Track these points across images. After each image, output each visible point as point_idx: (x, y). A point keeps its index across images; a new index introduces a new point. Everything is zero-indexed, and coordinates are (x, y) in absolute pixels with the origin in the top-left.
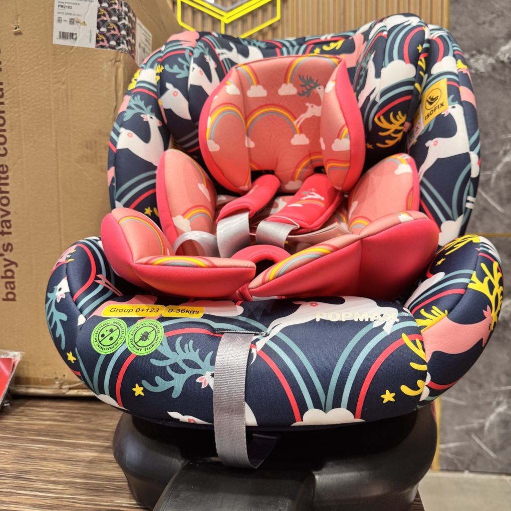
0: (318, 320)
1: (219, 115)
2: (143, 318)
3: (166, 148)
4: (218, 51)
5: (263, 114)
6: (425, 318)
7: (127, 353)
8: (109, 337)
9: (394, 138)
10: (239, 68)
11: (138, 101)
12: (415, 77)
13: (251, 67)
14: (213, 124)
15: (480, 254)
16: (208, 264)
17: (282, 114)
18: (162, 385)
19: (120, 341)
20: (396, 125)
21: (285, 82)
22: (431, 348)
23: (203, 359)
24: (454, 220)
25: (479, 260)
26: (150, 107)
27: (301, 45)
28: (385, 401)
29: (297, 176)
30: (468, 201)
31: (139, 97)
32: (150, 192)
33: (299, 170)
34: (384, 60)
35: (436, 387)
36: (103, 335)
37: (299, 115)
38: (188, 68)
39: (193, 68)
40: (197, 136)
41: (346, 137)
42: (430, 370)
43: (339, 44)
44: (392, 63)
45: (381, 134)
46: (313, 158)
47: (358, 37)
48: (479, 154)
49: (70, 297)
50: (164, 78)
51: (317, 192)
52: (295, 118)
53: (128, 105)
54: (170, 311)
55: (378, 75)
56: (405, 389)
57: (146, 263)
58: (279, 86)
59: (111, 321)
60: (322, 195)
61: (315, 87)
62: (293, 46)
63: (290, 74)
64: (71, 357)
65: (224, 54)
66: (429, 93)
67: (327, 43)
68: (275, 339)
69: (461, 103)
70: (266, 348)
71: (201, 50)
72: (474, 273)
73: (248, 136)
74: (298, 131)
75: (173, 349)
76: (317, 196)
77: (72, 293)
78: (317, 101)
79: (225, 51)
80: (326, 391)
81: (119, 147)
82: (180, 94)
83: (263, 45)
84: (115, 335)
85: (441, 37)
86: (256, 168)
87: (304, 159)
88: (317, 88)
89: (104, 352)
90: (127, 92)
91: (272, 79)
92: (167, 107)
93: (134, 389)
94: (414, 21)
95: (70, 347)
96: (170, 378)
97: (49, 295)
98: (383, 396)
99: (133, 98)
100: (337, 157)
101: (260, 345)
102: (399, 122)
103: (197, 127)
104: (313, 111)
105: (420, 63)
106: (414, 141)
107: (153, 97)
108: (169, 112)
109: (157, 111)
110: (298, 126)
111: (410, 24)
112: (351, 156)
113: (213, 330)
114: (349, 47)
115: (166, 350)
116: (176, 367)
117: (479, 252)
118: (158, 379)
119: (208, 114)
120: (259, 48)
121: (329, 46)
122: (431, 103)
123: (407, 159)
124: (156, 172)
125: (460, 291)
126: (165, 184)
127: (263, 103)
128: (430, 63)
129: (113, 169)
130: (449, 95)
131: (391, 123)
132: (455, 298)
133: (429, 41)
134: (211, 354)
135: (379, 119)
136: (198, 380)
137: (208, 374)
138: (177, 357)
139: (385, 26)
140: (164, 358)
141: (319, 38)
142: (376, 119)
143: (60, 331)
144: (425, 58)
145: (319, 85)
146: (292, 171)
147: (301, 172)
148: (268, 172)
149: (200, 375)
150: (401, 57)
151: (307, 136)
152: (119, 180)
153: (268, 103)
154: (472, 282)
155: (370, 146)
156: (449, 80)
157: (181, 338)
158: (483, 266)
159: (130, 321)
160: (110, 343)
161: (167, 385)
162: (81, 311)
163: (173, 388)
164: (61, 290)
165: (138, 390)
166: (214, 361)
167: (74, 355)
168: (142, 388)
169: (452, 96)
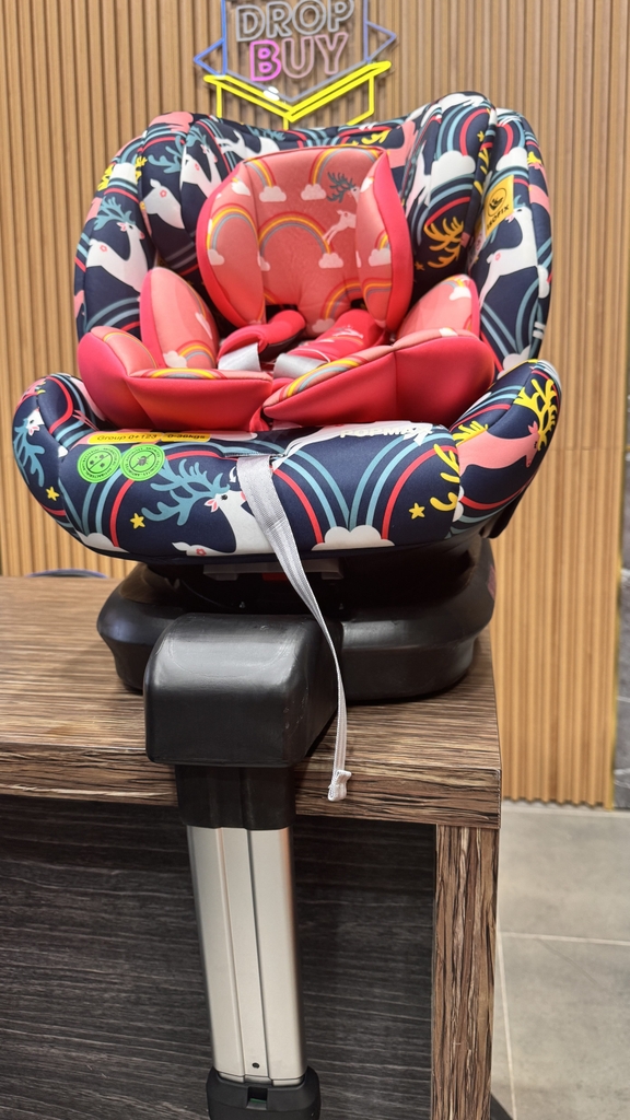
0: (343, 436)
1: (224, 217)
2: (138, 443)
3: (150, 266)
4: (219, 141)
5: (281, 224)
6: (462, 432)
7: (123, 479)
8: (100, 464)
9: (449, 254)
10: (248, 164)
11: (113, 204)
12: (474, 173)
13: (264, 162)
14: (215, 228)
15: (534, 372)
16: (217, 375)
17: (307, 225)
18: (166, 512)
19: (113, 467)
20: (451, 237)
21: (310, 182)
22: (465, 462)
23: (211, 481)
24: (519, 353)
25: (531, 377)
26: (129, 213)
27: (332, 137)
28: (413, 517)
29: (328, 312)
30: (535, 329)
31: (114, 199)
32: (133, 325)
33: (331, 304)
34: (435, 151)
35: (471, 505)
36: (92, 463)
37: (329, 227)
38: (180, 160)
39: (186, 161)
40: (193, 250)
41: (385, 246)
42: (463, 483)
43: (384, 135)
44: (445, 155)
45: (433, 248)
46: (349, 286)
47: (407, 126)
48: (548, 269)
49: (45, 429)
50: (147, 173)
51: (355, 329)
52: (324, 231)
53: (99, 210)
54: (171, 436)
55: (428, 171)
56: (435, 502)
57: (143, 377)
58: (302, 187)
59: (101, 448)
60: (360, 332)
61: (349, 189)
62: (321, 138)
63: (316, 171)
64: (52, 494)
65: (227, 146)
66: (495, 194)
67: (368, 134)
68: (294, 458)
69: (529, 206)
70: (283, 467)
71: (196, 138)
72: (523, 389)
73: (261, 254)
74: (328, 248)
75: (176, 472)
76: (354, 333)
77: (47, 426)
78: (352, 206)
79: (227, 141)
80: (350, 507)
81: (89, 264)
82: (169, 194)
83: (280, 137)
84: (107, 461)
85: (512, 123)
86: (273, 301)
87: (336, 288)
88: (352, 190)
89: (94, 481)
90: (97, 194)
91: (293, 179)
92: (152, 212)
93: (132, 520)
94: (477, 101)
95: (51, 481)
96: (175, 504)
97: (17, 429)
98: (411, 511)
99: (106, 200)
100: (375, 274)
101: (277, 464)
102: (453, 233)
103: (194, 239)
104: (347, 221)
105: (481, 155)
106: (475, 258)
107: (132, 199)
108: (155, 218)
109: (138, 217)
110: (329, 242)
111: (469, 106)
112: (394, 271)
113: (222, 454)
114: (396, 140)
115: (168, 474)
116: (181, 492)
117: (533, 370)
118: (160, 505)
119: (210, 216)
120: (275, 140)
121: (370, 138)
122: (494, 208)
123: (465, 282)
124: (139, 299)
125: (505, 406)
126: (152, 311)
127: (281, 211)
128: (496, 154)
129: (81, 293)
130: (515, 196)
131: (444, 233)
132: (498, 414)
133: (494, 127)
134: (220, 475)
135: (429, 227)
136: (206, 504)
137: (219, 496)
138: (183, 480)
139: (440, 108)
140: (165, 482)
141: (357, 128)
142: (426, 228)
143: (36, 466)
144: (489, 150)
145: (355, 185)
146: (321, 305)
147: (334, 308)
148: (287, 307)
149: (208, 499)
150: (457, 147)
151: (340, 255)
152: (90, 308)
153: (288, 210)
154: (519, 398)
155: (420, 267)
156: (516, 177)
157: (185, 460)
158: (535, 382)
159: (123, 447)
160: (101, 469)
161: (173, 511)
162: (61, 443)
163: (178, 514)
164: (35, 421)
165: (137, 521)
166: (224, 482)
167: (57, 490)
168: (142, 518)
169: (519, 197)
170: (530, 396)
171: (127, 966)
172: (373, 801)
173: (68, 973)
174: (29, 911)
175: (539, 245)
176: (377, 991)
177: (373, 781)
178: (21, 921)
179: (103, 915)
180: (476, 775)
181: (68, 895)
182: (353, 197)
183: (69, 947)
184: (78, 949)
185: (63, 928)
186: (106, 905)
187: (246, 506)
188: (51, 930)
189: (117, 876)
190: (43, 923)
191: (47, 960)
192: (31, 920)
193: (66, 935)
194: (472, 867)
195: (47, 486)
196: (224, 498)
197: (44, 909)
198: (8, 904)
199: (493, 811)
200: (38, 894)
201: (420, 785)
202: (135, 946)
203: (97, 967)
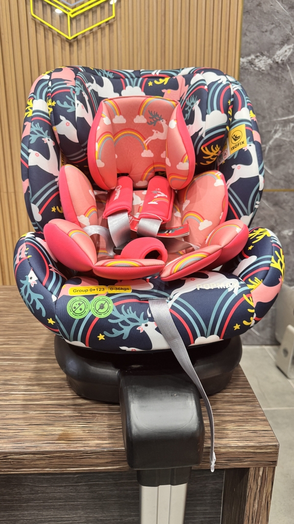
0: (198, 289)
1: (103, 141)
2: (96, 295)
4: (87, 85)
5: (123, 135)
6: (252, 284)
7: (93, 317)
8: (79, 308)
9: (211, 160)
10: (106, 102)
11: (38, 127)
12: (227, 122)
13: (115, 102)
14: (100, 148)
15: (273, 245)
16: (140, 265)
17: (136, 136)
18: (117, 333)
19: (87, 310)
20: (214, 153)
21: (139, 114)
22: (256, 300)
23: (139, 317)
24: (248, 215)
25: (274, 249)
26: (47, 131)
27: (139, 78)
28: (235, 329)
29: (144, 178)
30: (256, 204)
31: (38, 124)
32: (55, 194)
33: (146, 174)
34: (207, 108)
35: (258, 319)
36: (75, 308)
37: (148, 137)
38: (74, 104)
39: (78, 104)
41: (186, 162)
42: (255, 312)
43: (166, 80)
44: (213, 112)
45: (204, 157)
46: (155, 166)
47: (180, 79)
48: (264, 176)
49: (40, 284)
50: (57, 112)
52: (145, 139)
53: (31, 130)
54: (112, 289)
55: (204, 119)
56: (245, 323)
57: (102, 266)
58: (135, 117)
59: (77, 299)
60: (165, 194)
61: (160, 120)
62: (132, 77)
63: (142, 109)
64: (51, 321)
65: (90, 87)
66: (234, 132)
67: (157, 78)
68: (177, 301)
69: (254, 142)
70: (173, 306)
71: (80, 89)
72: (273, 257)
74: (146, 148)
75: (121, 313)
76: (163, 195)
77: (40, 281)
78: (161, 129)
80: (207, 328)
81: (30, 164)
82: (71, 125)
83: (111, 76)
84: (83, 306)
85: (238, 90)
86: (120, 172)
87: (149, 167)
88: (161, 121)
89: (78, 318)
90: (27, 119)
91: (130, 112)
92: (61, 133)
93: (98, 337)
95: (50, 315)
96: (122, 329)
97: (22, 282)
98: (234, 327)
99: (34, 125)
100: (180, 173)
102: (216, 151)
103: (83, 148)
104: (157, 135)
105: (229, 112)
106: (223, 161)
107: (48, 123)
108: (63, 137)
109: (52, 135)
110: (147, 144)
111: (221, 83)
112: (189, 173)
113: (139, 299)
114: (174, 85)
115: (117, 314)
116: (124, 323)
117: (272, 243)
118: (114, 330)
119: (96, 141)
120: (109, 78)
122: (235, 140)
123: (219, 175)
125: (267, 268)
127: (123, 128)
128: (234, 112)
129: (27, 180)
130: (247, 137)
131: (211, 151)
132: (264, 273)
133: (233, 96)
134: (143, 313)
135: (204, 148)
136: (138, 329)
137: (143, 325)
138: (122, 318)
139: (204, 80)
140: (117, 318)
141: (151, 73)
143: (39, 305)
144: (232, 109)
145: (163, 119)
146: (142, 174)
147: (147, 176)
148: (126, 175)
149: (138, 326)
150: (219, 109)
151: (153, 152)
152: (33, 188)
153: (127, 128)
154: (272, 262)
155: (198, 164)
156: (247, 126)
158: (276, 252)
159: (90, 298)
160: (80, 312)
161: (120, 333)
162: (52, 292)
163: (123, 334)
164: (32, 278)
165: (101, 337)
166: (145, 317)
167: (54, 319)
168: (104, 336)
169: (249, 138)
170: (277, 262)
171: (82, 513)
172: (223, 461)
173: (53, 519)
174: (32, 496)
175: (259, 164)
176: (198, 508)
177: (224, 453)
178: (28, 501)
179: (71, 494)
180: (269, 448)
181: (52, 488)
182: (161, 124)
183: (53, 509)
184: (58, 509)
185: (50, 501)
186: (72, 489)
187: (157, 329)
188: (44, 503)
189: (77, 477)
190: (40, 500)
191: (42, 515)
192: (33, 500)
193: (52, 504)
194: (263, 481)
195: (48, 316)
196: (146, 325)
197: (40, 495)
198: (21, 495)
199: (275, 460)
200: (37, 489)
201: (244, 453)
202: (87, 504)
203: (67, 515)
